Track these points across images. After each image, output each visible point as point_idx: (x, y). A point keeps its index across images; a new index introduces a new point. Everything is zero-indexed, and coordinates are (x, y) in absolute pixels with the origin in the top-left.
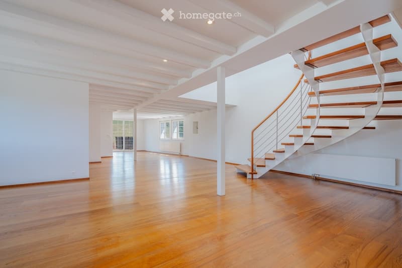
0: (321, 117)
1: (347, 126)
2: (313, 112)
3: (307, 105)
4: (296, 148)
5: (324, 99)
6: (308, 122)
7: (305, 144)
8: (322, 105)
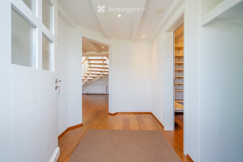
0: (91, 74)
1: (100, 74)
2: (88, 72)
3: (87, 70)
4: (86, 81)
5: (93, 69)
6: (87, 75)
7: (88, 80)
8: (92, 71)
